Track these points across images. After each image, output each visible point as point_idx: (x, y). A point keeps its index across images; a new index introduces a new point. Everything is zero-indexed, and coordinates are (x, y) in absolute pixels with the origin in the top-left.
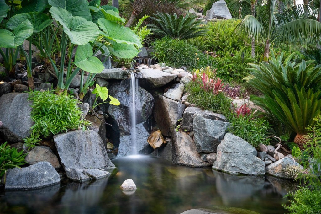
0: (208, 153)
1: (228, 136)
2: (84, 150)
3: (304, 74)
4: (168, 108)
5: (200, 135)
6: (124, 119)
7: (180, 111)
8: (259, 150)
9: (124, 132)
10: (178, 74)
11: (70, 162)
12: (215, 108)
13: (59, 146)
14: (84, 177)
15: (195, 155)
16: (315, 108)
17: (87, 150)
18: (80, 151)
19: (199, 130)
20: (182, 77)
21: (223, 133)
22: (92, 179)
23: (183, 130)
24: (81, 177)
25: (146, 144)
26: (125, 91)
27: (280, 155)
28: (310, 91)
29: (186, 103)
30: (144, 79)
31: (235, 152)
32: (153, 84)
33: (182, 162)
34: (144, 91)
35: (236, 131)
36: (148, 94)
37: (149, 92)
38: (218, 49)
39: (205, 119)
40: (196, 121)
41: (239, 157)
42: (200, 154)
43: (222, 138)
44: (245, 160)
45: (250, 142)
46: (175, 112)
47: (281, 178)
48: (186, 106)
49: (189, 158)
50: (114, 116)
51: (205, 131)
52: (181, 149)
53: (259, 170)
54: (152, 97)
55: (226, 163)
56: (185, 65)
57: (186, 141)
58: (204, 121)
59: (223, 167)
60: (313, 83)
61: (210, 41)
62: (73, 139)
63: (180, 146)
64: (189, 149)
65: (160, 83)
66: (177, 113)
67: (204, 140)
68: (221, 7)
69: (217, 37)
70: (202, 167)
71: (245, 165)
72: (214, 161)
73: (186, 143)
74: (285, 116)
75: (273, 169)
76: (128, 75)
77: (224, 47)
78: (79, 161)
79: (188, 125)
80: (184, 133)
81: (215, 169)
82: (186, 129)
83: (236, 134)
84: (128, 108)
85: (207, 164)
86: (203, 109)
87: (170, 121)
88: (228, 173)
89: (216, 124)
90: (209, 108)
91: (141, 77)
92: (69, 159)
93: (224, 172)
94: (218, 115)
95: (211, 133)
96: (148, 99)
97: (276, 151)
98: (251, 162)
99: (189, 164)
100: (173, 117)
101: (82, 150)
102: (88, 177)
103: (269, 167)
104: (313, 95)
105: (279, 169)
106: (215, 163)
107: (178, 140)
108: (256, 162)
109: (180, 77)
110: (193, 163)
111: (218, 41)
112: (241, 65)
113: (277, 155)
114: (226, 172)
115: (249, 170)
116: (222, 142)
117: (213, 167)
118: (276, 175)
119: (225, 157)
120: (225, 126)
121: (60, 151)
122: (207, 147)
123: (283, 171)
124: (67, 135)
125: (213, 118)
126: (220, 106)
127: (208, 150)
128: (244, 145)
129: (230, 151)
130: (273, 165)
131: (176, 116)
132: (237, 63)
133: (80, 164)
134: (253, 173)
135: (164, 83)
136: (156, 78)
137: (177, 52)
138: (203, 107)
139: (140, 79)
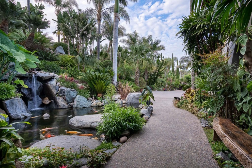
0: (71, 103)
1: (78, 96)
2: (18, 106)
3: (99, 76)
4: (51, 88)
5: (68, 96)
6: (30, 94)
7: (57, 89)
8: (88, 100)
9: (30, 99)
10: (53, 75)
11: (12, 112)
12: (72, 87)
13: (7, 105)
14: (22, 117)
15: (66, 104)
16: (103, 85)
17: (19, 106)
18: (16, 107)
19: (68, 95)
20: (55, 76)
21: (76, 95)
22: (25, 117)
23: (59, 96)
24: (20, 117)
25: (41, 103)
26: (29, 82)
27: (94, 100)
28: (101, 81)
29: (60, 86)
30: (39, 77)
31: (81, 101)
32: (43, 79)
33: (60, 107)
34: (39, 82)
35: (80, 94)
36: (41, 83)
37: (41, 82)
38: (64, 66)
39: (70, 91)
40: (66, 92)
41: (82, 102)
42: (67, 103)
43: (76, 97)
44: (84, 103)
45: (85, 97)
46: (55, 89)
47: (96, 107)
48: (60, 87)
49: (63, 105)
50: (25, 92)
51: (70, 95)
52: (60, 103)
53: (89, 105)
54: (42, 84)
55: (78, 105)
56: (54, 72)
57: (61, 99)
58: (69, 91)
59: (77, 106)
60: (102, 78)
61: (60, 63)
62: (13, 102)
63: (59, 101)
64: (63, 102)
65: (46, 78)
66: (56, 90)
67: (69, 98)
68: (61, 49)
69: (64, 62)
70: (69, 108)
71: (84, 104)
72: (73, 105)
73: (62, 100)
74: (95, 89)
75: (93, 104)
76: (32, 75)
77: (67, 66)
78: (16, 111)
79: (62, 94)
80: (60, 97)
81: (74, 108)
82: (61, 95)
83: (81, 95)
84: (31, 89)
85: (70, 107)
86: (67, 88)
87: (53, 93)
88: (79, 108)
89: (73, 92)
90: (69, 87)
91: (38, 76)
92: (12, 111)
93: (77, 108)
94: (73, 89)
95: (72, 95)
96: (41, 85)
97: (93, 99)
98: (86, 103)
99: (63, 107)
100: (54, 91)
101: (17, 107)
102: (24, 117)
103: (92, 104)
104: (103, 82)
105: (95, 104)
106: (74, 106)
107: (58, 100)
108: (88, 103)
109: (54, 77)
110: (65, 107)
111: (64, 63)
112: (75, 73)
113: (93, 100)
114: (78, 108)
115: (86, 106)
116: (76, 98)
117: (73, 107)
118: (94, 106)
119: (77, 103)
120: (76, 93)
121: (8, 107)
122: (70, 100)
123: (96, 105)
124: (10, 100)
125: (72, 90)
126: (73, 86)
127: (71, 102)
128: (83, 98)
129: (79, 101)
130: (93, 103)
131: (56, 91)
132: (74, 72)
133: (17, 112)
134: (87, 107)
135: (48, 79)
136: (45, 76)
137: (50, 67)
138: (67, 87)
139: (38, 77)
